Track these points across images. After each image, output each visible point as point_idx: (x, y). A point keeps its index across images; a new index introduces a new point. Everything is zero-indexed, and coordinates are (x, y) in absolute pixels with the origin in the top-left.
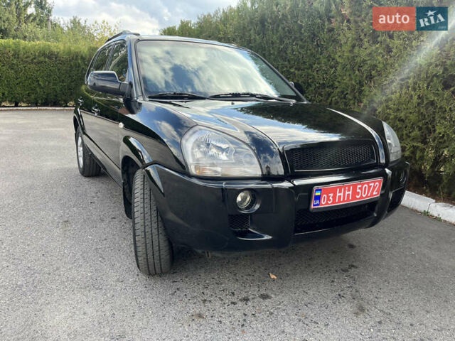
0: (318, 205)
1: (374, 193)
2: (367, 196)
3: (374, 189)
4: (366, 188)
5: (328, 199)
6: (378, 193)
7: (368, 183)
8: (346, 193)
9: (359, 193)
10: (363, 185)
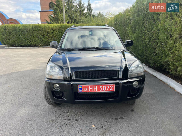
0: (81, 91)
1: (111, 90)
2: (106, 90)
3: (110, 88)
4: (104, 87)
5: (85, 89)
6: (113, 90)
7: (106, 86)
8: (94, 88)
9: (101, 89)
10: (103, 86)
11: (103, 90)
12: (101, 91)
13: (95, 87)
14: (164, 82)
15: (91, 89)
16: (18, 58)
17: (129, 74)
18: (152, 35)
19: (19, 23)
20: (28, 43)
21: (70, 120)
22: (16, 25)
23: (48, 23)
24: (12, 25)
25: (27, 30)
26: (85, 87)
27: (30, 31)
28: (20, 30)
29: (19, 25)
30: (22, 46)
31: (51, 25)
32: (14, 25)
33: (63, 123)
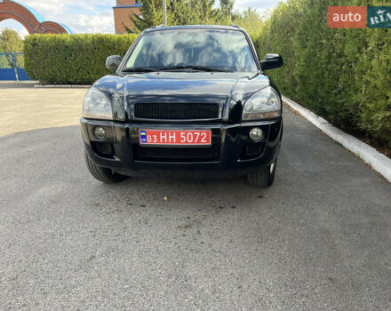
0: (145, 142)
1: (202, 141)
2: (193, 142)
3: (201, 137)
4: (190, 136)
5: (153, 138)
6: (208, 142)
7: (193, 133)
8: (170, 137)
9: (183, 139)
10: (187, 133)
11: (186, 142)
12: (183, 143)
13: (172, 135)
14: (353, 155)
15: (163, 139)
16: (57, 106)
17: (244, 112)
18: (334, 48)
19: (65, 32)
20: (84, 77)
21: (131, 205)
22: (59, 36)
23: (130, 31)
24: (50, 35)
25: (81, 47)
26: (152, 134)
27: (87, 49)
28: (66, 47)
29: (64, 36)
30: (70, 83)
31: (133, 37)
32: (53, 35)
33: (115, 209)
